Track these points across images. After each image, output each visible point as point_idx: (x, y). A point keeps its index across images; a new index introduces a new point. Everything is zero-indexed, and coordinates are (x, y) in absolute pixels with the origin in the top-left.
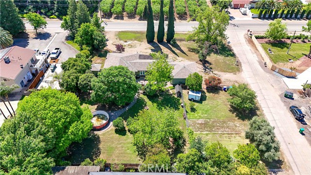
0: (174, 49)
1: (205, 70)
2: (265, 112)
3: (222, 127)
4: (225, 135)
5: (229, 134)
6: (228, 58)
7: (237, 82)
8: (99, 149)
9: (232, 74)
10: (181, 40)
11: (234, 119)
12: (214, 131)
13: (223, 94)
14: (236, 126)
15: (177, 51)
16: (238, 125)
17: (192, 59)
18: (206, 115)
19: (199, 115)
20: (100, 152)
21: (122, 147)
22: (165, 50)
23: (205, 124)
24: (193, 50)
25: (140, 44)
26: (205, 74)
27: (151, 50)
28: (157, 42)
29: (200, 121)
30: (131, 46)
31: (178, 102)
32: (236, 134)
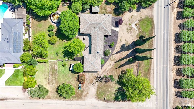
0: (126, 60)
1: (99, 78)
2: (62, 101)
3: (52, 77)
4: (47, 77)
5: (48, 79)
6: (113, 95)
7: (87, 94)
8: (41, 21)
9: (95, 93)
10: (138, 66)
11: (57, 84)
12: (50, 73)
13: (76, 83)
14: (53, 84)
15: (122, 62)
16: (53, 85)
17: (112, 71)
18: (60, 71)
19: (61, 67)
20: (39, 21)
21: (41, 31)
22: (125, 54)
23: (54, 69)
24: (124, 73)
25: (132, 36)
26: (95, 77)
27: (125, 44)
28: (136, 48)
29: (56, 68)
30: (130, 30)
31: (70, 58)
32: (48, 82)
